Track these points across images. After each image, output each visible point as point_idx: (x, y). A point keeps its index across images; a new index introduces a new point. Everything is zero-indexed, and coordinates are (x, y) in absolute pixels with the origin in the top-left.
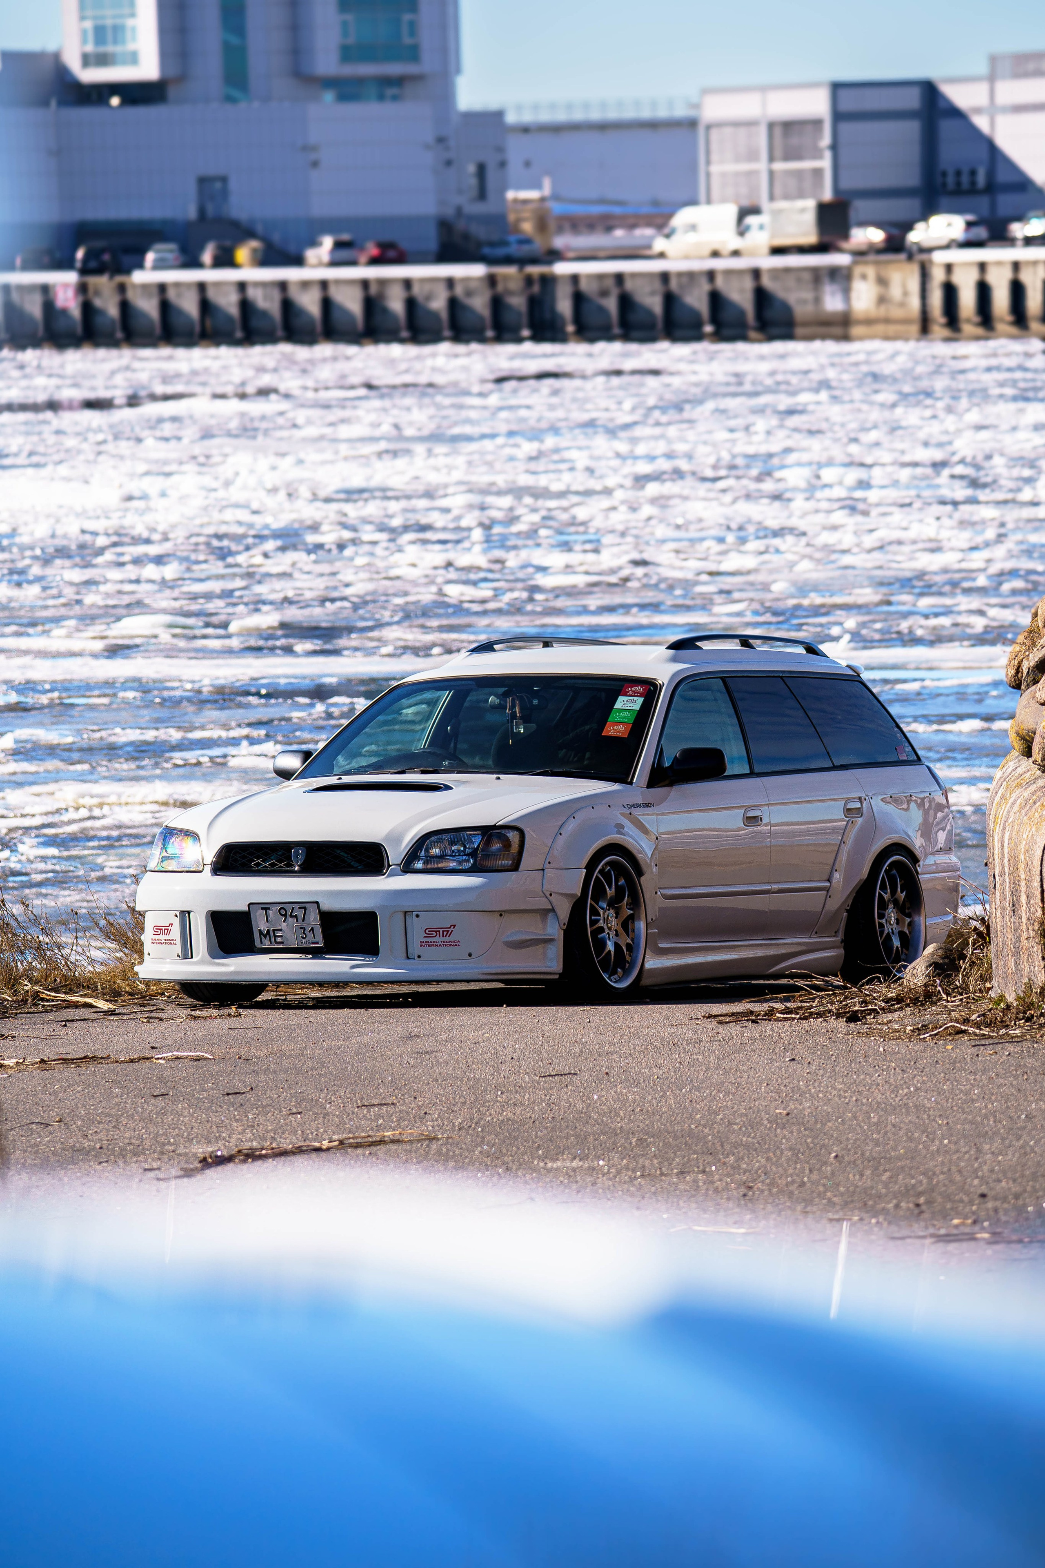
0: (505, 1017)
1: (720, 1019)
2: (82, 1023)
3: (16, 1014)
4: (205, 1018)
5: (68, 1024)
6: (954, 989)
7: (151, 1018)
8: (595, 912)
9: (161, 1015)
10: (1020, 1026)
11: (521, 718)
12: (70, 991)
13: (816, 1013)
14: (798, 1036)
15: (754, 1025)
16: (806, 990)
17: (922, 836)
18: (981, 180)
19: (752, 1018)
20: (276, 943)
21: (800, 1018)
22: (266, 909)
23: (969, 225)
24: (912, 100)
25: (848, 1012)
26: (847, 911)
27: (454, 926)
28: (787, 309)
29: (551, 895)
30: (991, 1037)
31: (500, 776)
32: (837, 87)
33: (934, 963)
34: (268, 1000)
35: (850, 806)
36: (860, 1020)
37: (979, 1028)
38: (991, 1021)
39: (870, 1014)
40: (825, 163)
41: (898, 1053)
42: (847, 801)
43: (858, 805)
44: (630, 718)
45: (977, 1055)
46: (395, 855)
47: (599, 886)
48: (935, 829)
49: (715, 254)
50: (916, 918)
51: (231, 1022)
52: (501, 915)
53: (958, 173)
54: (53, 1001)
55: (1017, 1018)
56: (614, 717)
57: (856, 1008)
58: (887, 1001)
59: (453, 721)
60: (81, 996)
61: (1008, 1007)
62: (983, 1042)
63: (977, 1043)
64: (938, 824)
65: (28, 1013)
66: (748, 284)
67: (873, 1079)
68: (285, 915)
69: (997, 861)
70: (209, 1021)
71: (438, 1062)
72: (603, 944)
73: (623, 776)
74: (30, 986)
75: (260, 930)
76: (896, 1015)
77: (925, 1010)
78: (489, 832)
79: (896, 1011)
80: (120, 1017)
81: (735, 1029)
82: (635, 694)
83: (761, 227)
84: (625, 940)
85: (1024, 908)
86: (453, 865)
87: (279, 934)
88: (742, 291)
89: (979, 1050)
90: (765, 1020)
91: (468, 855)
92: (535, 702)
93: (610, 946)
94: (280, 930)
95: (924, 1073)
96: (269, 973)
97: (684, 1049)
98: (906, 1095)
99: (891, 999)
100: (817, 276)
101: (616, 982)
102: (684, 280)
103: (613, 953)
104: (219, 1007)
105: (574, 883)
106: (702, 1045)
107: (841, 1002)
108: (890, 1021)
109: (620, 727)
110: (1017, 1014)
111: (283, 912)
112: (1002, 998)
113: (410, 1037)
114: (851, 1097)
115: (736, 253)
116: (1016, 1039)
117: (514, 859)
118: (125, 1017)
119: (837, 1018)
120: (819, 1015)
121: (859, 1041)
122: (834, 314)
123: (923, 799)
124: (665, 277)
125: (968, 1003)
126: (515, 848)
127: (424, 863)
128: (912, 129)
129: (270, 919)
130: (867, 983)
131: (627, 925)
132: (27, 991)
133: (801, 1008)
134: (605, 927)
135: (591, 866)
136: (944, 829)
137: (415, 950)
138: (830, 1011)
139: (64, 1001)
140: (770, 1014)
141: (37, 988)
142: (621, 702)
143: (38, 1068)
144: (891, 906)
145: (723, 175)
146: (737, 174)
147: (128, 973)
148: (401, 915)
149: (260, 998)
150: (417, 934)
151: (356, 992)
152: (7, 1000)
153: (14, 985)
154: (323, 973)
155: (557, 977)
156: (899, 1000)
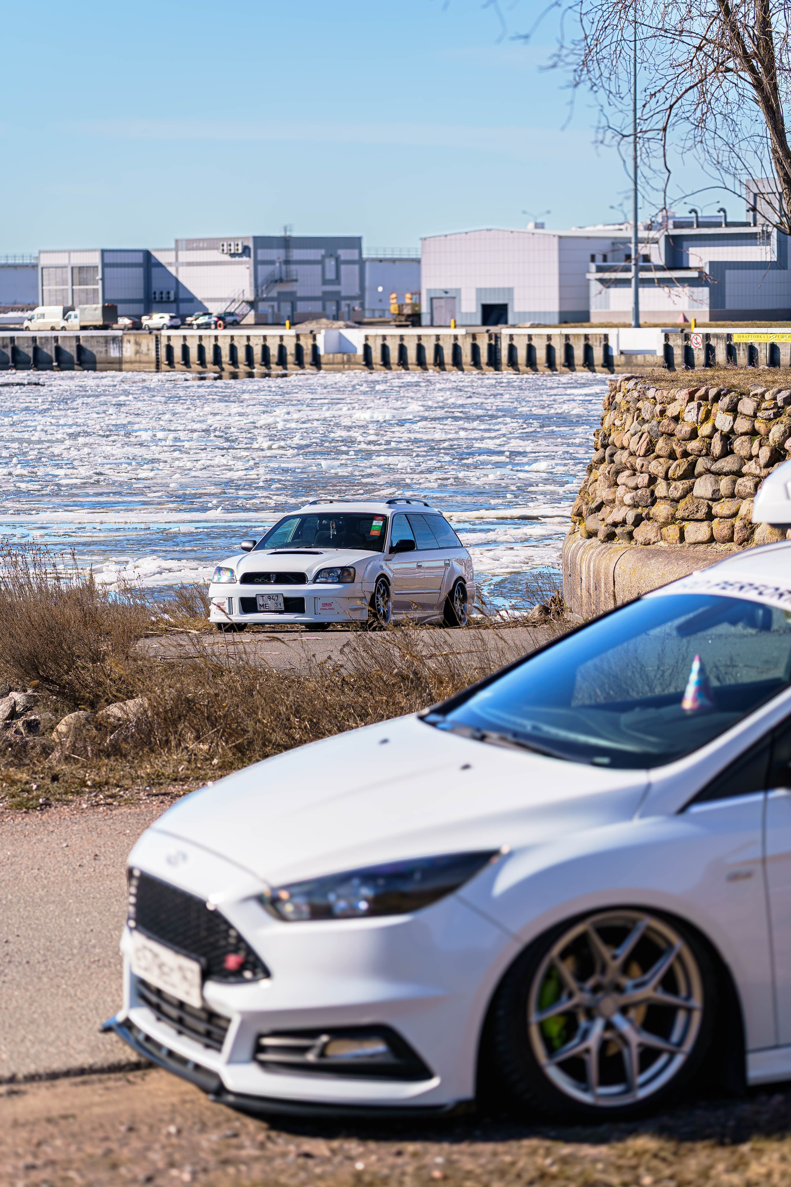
8: (377, 598)
17: (467, 574)
18: (172, 297)
20: (266, 609)
22: (263, 596)
23: (172, 318)
24: (139, 258)
26: (446, 601)
27: (333, 602)
28: (93, 356)
29: (365, 592)
31: (337, 549)
32: (103, 252)
35: (447, 562)
40: (99, 287)
42: (445, 560)
43: (449, 562)
44: (379, 528)
46: (310, 577)
47: (378, 590)
49: (53, 329)
50: (465, 604)
52: (348, 599)
53: (162, 293)
56: (373, 528)
66: (74, 343)
68: (270, 599)
73: (381, 550)
75: (260, 604)
78: (343, 569)
82: (378, 520)
83: (76, 317)
84: (386, 609)
86: (331, 580)
88: (71, 346)
91: (337, 577)
92: (340, 522)
94: (268, 604)
100: (107, 340)
102: (43, 341)
105: (372, 588)
109: (376, 532)
115: (63, 328)
117: (352, 579)
122: (115, 358)
124: (34, 339)
126: (352, 575)
127: (321, 580)
128: (139, 272)
129: (264, 600)
131: (386, 603)
134: (380, 603)
135: (377, 582)
137: (318, 611)
142: (375, 523)
144: (459, 600)
145: (50, 290)
146: (56, 291)
148: (313, 599)
150: (319, 605)
155: (367, 621)
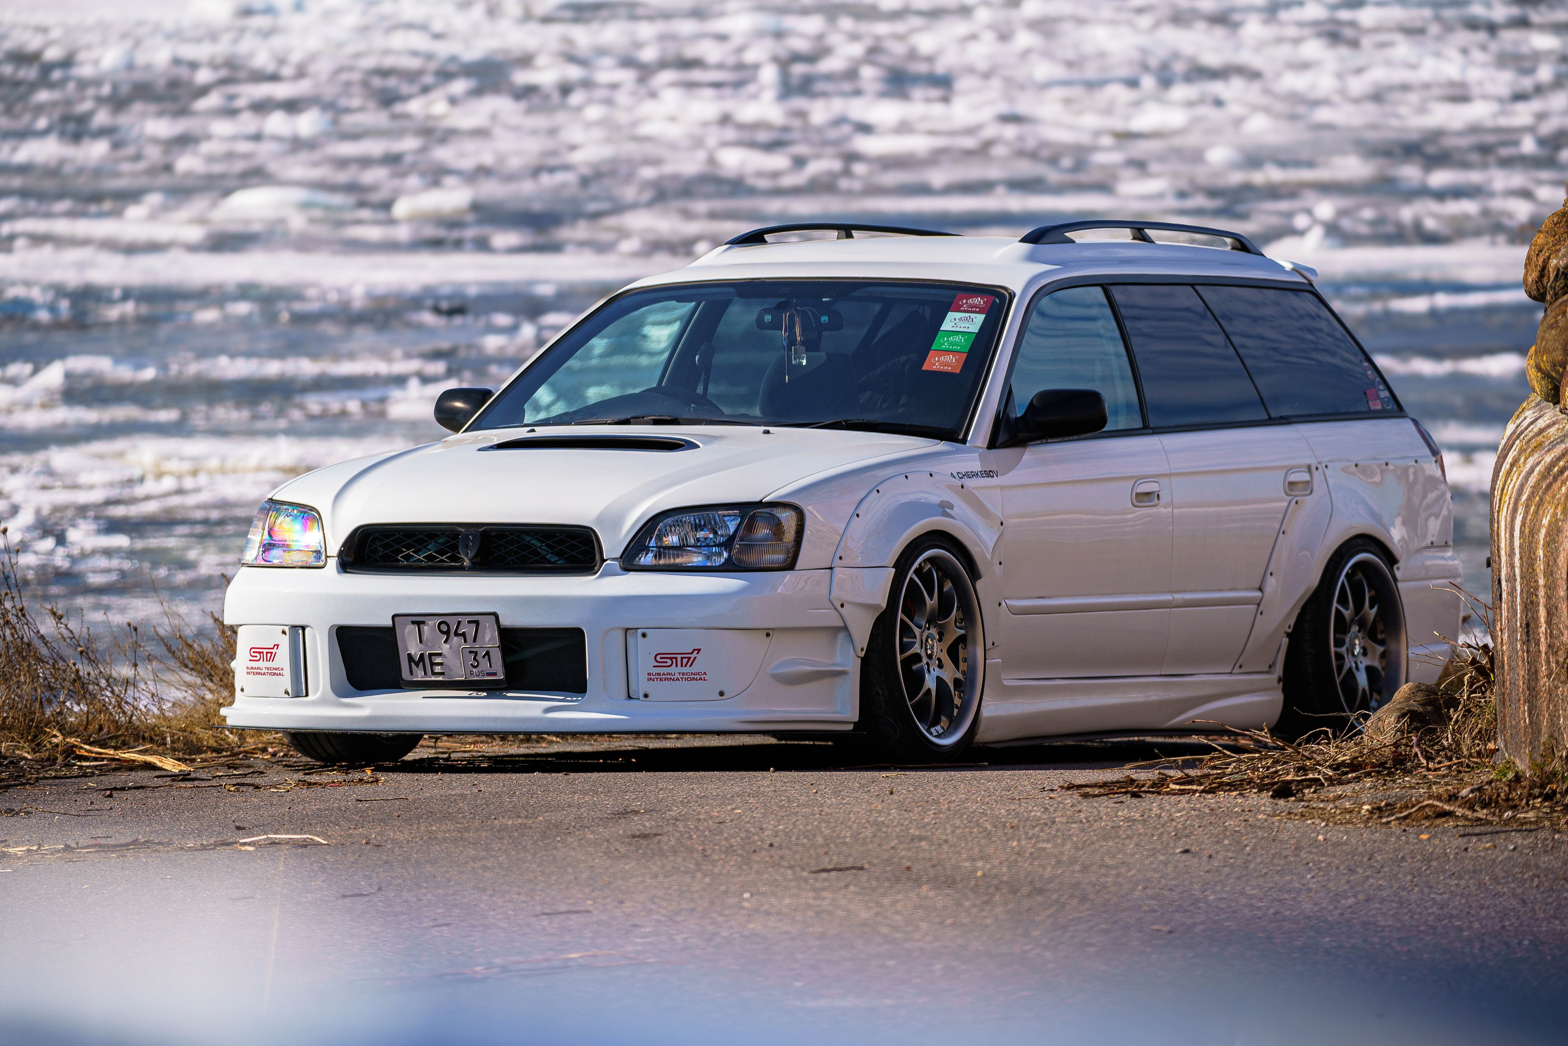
0: (768, 786)
1: (1084, 791)
2: (137, 792)
3: (37, 779)
4: (323, 785)
5: (115, 794)
6: (1438, 751)
7: (243, 785)
8: (906, 630)
9: (258, 781)
10: (1534, 808)
11: (803, 343)
12: (124, 745)
13: (1228, 784)
14: (1198, 816)
15: (1135, 801)
16: (1219, 751)
17: (1404, 523)
19: (1133, 790)
20: (434, 674)
21: (1203, 791)
22: (419, 624)
25: (1276, 783)
26: (1288, 635)
27: (699, 650)
29: (842, 605)
30: (1490, 823)
31: (771, 429)
33: (1409, 711)
34: (422, 760)
35: (1293, 478)
36: (1293, 795)
37: (1472, 808)
38: (1490, 799)
39: (1310, 787)
41: (1346, 843)
42: (1289, 469)
43: (1306, 477)
44: (963, 344)
45: (1466, 849)
46: (612, 545)
47: (914, 594)
48: (1424, 515)
50: (1392, 646)
51: (362, 790)
52: (768, 635)
54: (95, 759)
55: (1530, 795)
56: (941, 342)
57: (1289, 778)
58: (1336, 767)
59: (703, 347)
60: (140, 752)
61: (1518, 778)
62: (1477, 830)
63: (1470, 830)
64: (1429, 507)
65: (55, 778)
67: (1304, 882)
68: (447, 633)
69: (1504, 559)
70: (329, 790)
71: (661, 850)
72: (920, 678)
74: (61, 738)
75: (409, 655)
76: (1348, 789)
77: (1394, 781)
78: (749, 511)
79: (1349, 782)
80: (196, 783)
81: (1105, 805)
82: (972, 309)
84: (949, 674)
85: (1543, 629)
86: (697, 560)
87: (438, 660)
89: (1469, 842)
90: (1153, 793)
91: (719, 545)
92: (824, 319)
93: (930, 683)
94: (440, 655)
95: (1381, 874)
96: (423, 719)
97: (1026, 833)
98: (1350, 907)
99: (1343, 763)
101: (939, 736)
103: (934, 693)
104: (346, 770)
106: (1055, 827)
107: (1268, 768)
108: (1339, 797)
109: (950, 358)
110: (1531, 788)
111: (444, 628)
112: (1510, 764)
113: (625, 813)
114: (1268, 908)
116: (1528, 827)
117: (788, 552)
118: (203, 784)
119: (1260, 791)
120: (1232, 786)
121: (1290, 825)
123: (1406, 470)
125: (1459, 772)
126: (790, 535)
127: (655, 557)
129: (424, 638)
130: (1308, 741)
131: (956, 650)
132: (57, 745)
133: (1207, 776)
134: (923, 654)
135: (902, 564)
136: (1437, 516)
137: (641, 685)
138: (1250, 781)
139: (114, 760)
140: (1162, 782)
141: (72, 740)
142: (952, 321)
143: (61, 858)
144: (1355, 628)
147: (212, 721)
148: (620, 635)
149: (410, 757)
150: (643, 663)
151: (555, 749)
152: (25, 758)
153: (35, 736)
154: (504, 719)
155: (850, 727)
156: (1354, 766)
